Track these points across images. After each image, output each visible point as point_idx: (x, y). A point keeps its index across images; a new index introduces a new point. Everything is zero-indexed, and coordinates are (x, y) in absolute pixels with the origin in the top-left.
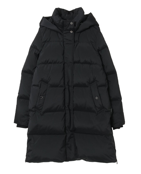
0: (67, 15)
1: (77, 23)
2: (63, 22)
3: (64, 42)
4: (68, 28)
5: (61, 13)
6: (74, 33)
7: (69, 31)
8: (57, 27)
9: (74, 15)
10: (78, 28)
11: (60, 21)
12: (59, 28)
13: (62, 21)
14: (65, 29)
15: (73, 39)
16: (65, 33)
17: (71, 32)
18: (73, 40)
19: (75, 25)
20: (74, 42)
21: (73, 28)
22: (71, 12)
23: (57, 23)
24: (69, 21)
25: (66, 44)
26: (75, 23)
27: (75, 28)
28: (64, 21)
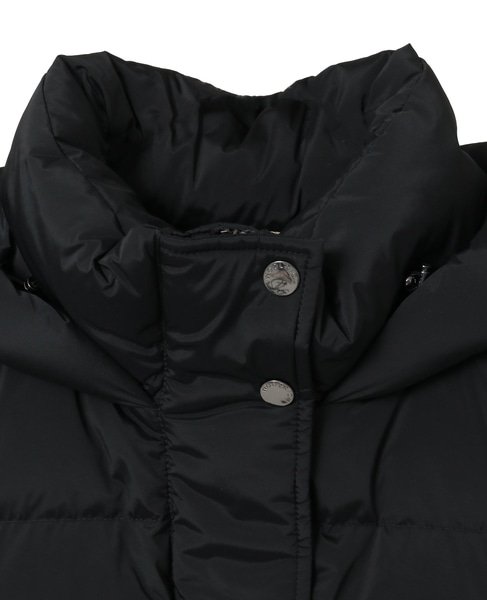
0: (211, 152)
1: (359, 272)
2: (154, 253)
3: (166, 529)
4: (235, 348)
5: (135, 122)
6: (306, 412)
7: (244, 389)
8: (73, 326)
9: (309, 148)
10: (368, 346)
11: (111, 245)
12: (105, 338)
13: (136, 238)
14: (179, 356)
15: (303, 494)
16: (187, 411)
17: (276, 393)
18: (304, 510)
19: (329, 304)
20: (305, 531)
21: (301, 341)
22: (270, 118)
23: (67, 264)
24: (241, 246)
25: (206, 552)
26: (327, 275)
27: (335, 340)
28: (172, 240)
